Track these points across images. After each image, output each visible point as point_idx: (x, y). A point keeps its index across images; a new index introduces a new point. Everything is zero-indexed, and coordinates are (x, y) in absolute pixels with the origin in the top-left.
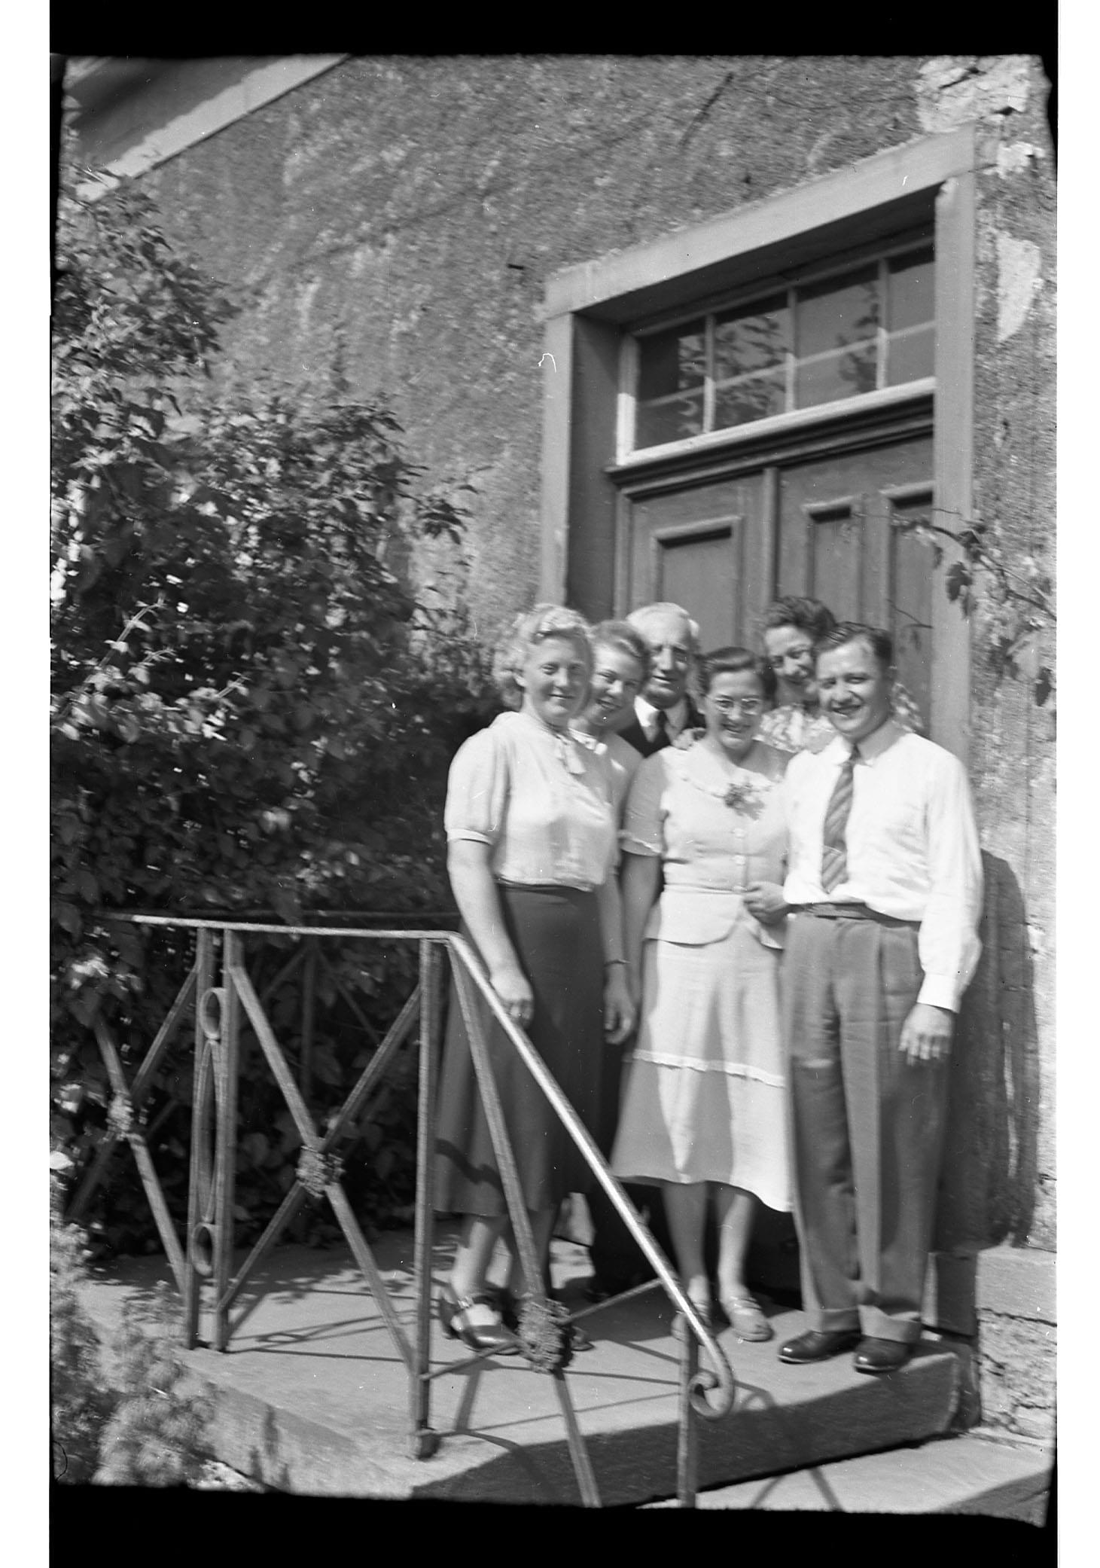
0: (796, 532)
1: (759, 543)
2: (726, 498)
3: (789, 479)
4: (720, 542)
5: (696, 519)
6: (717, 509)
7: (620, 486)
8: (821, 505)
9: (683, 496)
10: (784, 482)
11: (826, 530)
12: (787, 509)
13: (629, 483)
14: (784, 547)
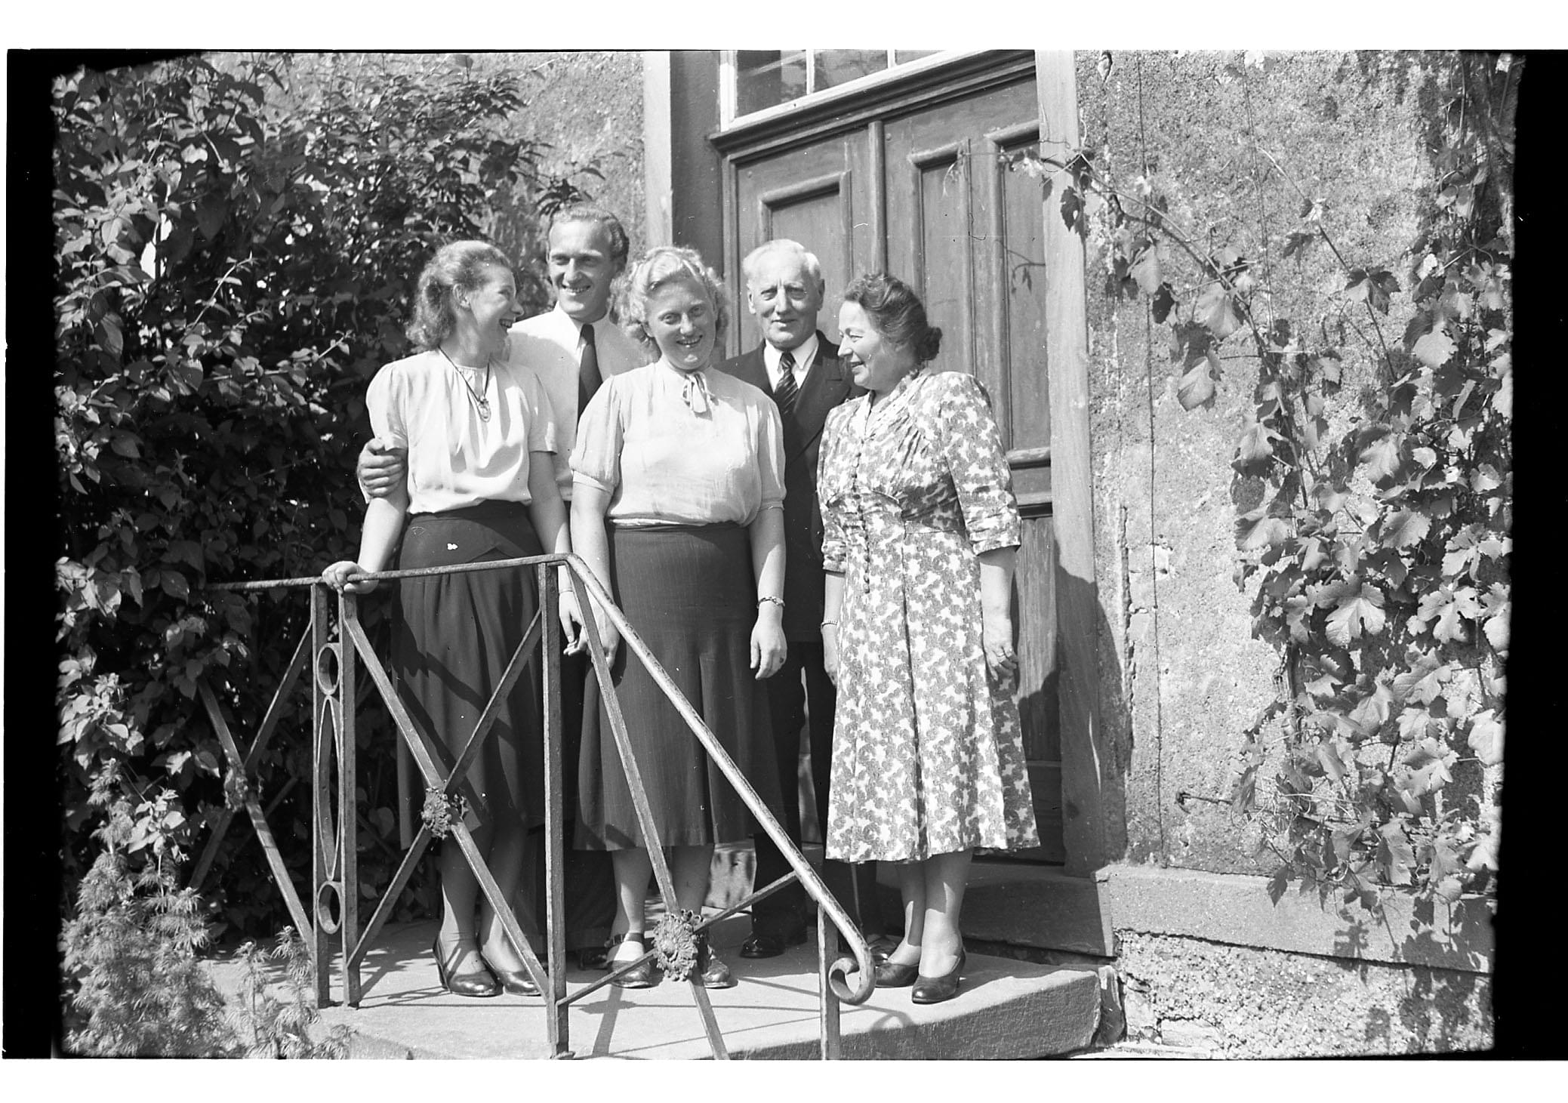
0: (903, 181)
1: (867, 197)
2: (830, 155)
3: (893, 130)
4: (827, 199)
5: (802, 179)
6: (823, 167)
7: (724, 153)
8: (926, 154)
9: (789, 157)
10: (888, 135)
11: (933, 177)
12: (892, 160)
13: (733, 149)
14: (891, 199)
